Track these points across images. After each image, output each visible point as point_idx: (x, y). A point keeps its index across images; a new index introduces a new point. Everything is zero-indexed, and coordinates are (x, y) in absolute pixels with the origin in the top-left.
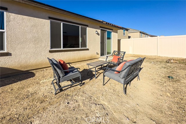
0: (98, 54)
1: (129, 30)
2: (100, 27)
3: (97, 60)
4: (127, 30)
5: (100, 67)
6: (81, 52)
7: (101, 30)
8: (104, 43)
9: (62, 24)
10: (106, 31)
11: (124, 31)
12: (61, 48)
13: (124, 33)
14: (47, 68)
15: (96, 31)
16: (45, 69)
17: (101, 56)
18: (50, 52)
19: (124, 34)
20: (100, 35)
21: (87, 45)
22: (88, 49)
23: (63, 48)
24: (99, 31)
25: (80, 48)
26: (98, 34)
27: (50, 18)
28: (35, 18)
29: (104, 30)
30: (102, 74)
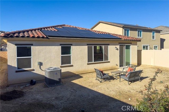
0: (117, 65)
1: (162, 31)
2: (119, 43)
3: (117, 70)
4: (158, 31)
5: (119, 75)
6: (104, 64)
7: (120, 45)
8: (123, 56)
9: (93, 46)
10: (124, 45)
11: (153, 34)
12: (92, 61)
13: (153, 37)
15: (116, 47)
16: (85, 74)
17: (120, 67)
18: (88, 64)
20: (119, 50)
22: (109, 62)
23: (94, 61)
24: (118, 47)
25: (104, 61)
26: (117, 49)
27: (88, 45)
29: (123, 45)
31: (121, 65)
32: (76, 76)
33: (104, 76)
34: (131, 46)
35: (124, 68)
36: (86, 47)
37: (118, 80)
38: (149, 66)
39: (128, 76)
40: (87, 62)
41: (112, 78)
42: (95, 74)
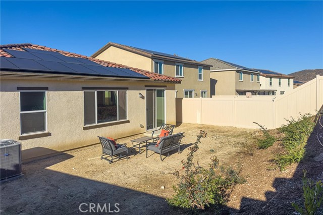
0: (142, 127)
1: (212, 66)
2: (146, 86)
3: (142, 136)
4: (207, 67)
5: (145, 144)
7: (147, 90)
8: (152, 109)
9: (96, 92)
10: (155, 90)
11: (200, 71)
12: (95, 123)
13: (200, 76)
14: (81, 149)
15: (140, 94)
16: (78, 150)
17: (147, 129)
18: (85, 129)
19: (200, 78)
20: (145, 98)
21: (127, 116)
22: (128, 122)
23: (98, 123)
24: (144, 93)
25: (118, 121)
26: (143, 97)
27: (84, 88)
28: (70, 92)
29: (152, 90)
30: (145, 152)
31: (150, 126)
32: (59, 155)
33: (118, 149)
34: (165, 92)
35: (153, 132)
36: (81, 93)
37: (143, 154)
38: (194, 124)
39: (160, 145)
40: (83, 125)
41: (132, 152)
42: (99, 148)
